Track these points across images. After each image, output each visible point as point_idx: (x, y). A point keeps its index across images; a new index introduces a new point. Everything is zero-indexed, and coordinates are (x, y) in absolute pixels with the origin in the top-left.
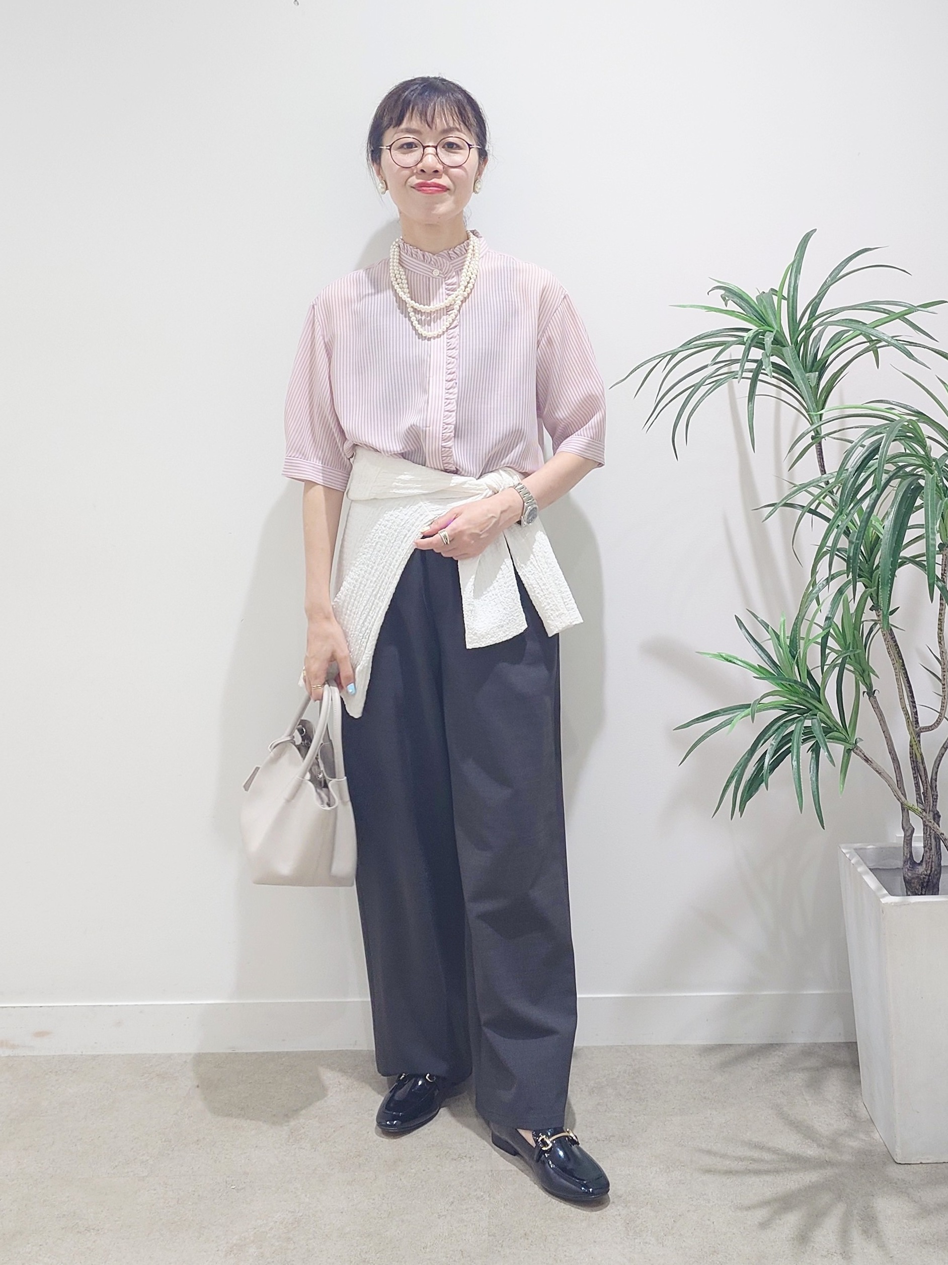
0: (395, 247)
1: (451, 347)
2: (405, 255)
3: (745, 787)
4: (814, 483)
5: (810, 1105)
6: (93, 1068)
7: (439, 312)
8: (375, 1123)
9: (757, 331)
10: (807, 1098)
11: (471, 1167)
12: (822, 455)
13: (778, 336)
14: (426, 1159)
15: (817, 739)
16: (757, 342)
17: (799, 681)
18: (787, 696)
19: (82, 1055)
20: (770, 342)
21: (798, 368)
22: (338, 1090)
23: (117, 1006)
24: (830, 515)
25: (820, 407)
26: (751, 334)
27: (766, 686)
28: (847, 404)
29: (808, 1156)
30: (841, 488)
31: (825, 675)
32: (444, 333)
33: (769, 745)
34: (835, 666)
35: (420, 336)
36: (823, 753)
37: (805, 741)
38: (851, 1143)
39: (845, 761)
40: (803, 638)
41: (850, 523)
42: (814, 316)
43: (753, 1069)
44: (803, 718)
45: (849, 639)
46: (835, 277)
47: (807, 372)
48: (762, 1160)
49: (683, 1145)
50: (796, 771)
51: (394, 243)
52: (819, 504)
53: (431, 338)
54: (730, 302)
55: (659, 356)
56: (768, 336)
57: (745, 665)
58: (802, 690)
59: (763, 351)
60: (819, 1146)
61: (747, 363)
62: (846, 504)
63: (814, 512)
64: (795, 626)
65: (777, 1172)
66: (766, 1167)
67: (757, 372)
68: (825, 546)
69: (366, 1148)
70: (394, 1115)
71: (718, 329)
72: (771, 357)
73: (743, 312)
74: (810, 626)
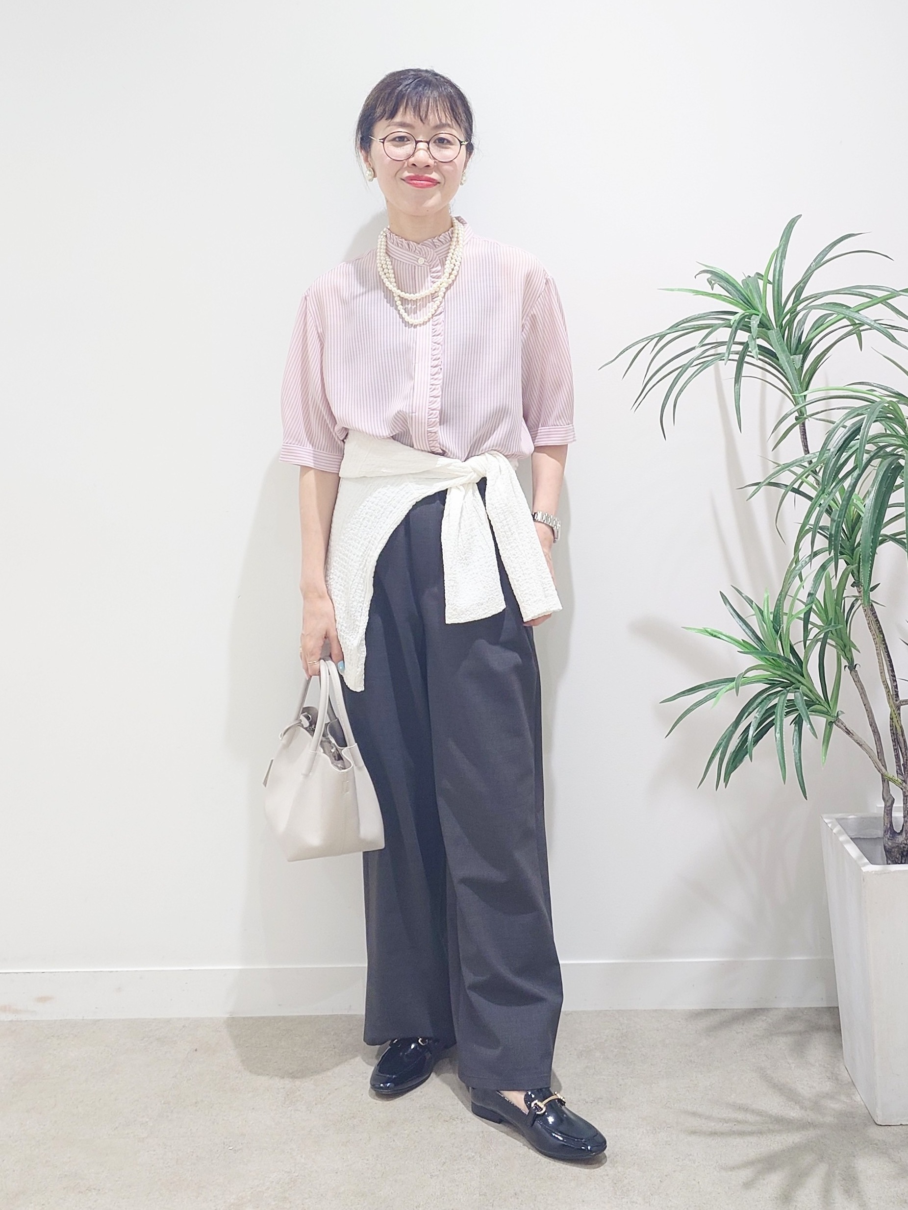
0: (382, 237)
1: (437, 333)
2: (391, 245)
3: (730, 759)
4: (797, 463)
5: (793, 1069)
6: (94, 1032)
7: (424, 299)
8: (369, 1085)
9: (743, 314)
10: (791, 1061)
11: (463, 1128)
12: (806, 436)
13: (764, 319)
14: (419, 1120)
15: (800, 712)
16: (743, 325)
17: (783, 655)
18: (771, 670)
19: (83, 1020)
20: (756, 325)
21: (784, 351)
22: (333, 1053)
23: (117, 971)
24: (813, 494)
25: (804, 388)
26: (737, 317)
27: (751, 660)
28: (831, 386)
29: (792, 1118)
30: (823, 468)
31: (808, 650)
32: (429, 319)
33: (753, 718)
34: (818, 641)
35: (407, 324)
36: (806, 726)
37: (788, 713)
38: (832, 1105)
39: (827, 734)
40: (786, 614)
41: (832, 501)
42: (798, 300)
43: (737, 1033)
44: (785, 691)
45: (831, 615)
46: (819, 262)
47: (791, 355)
48: (746, 1122)
49: (669, 1107)
50: (780, 743)
51: (382, 232)
52: (802, 483)
53: (417, 325)
54: (716, 286)
55: (647, 338)
56: (754, 319)
57: (730, 640)
58: (785, 664)
59: (749, 334)
60: (802, 1108)
61: (733, 345)
62: (828, 483)
63: (797, 491)
64: (778, 602)
65: (761, 1133)
66: (750, 1128)
67: (743, 355)
68: (808, 524)
69: (360, 1110)
70: (388, 1078)
71: (705, 312)
72: (757, 340)
73: (728, 295)
74: (793, 601)
